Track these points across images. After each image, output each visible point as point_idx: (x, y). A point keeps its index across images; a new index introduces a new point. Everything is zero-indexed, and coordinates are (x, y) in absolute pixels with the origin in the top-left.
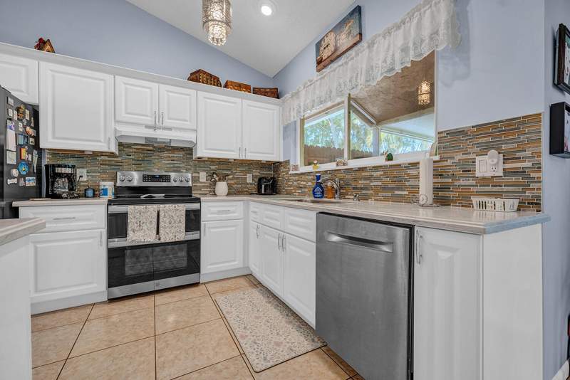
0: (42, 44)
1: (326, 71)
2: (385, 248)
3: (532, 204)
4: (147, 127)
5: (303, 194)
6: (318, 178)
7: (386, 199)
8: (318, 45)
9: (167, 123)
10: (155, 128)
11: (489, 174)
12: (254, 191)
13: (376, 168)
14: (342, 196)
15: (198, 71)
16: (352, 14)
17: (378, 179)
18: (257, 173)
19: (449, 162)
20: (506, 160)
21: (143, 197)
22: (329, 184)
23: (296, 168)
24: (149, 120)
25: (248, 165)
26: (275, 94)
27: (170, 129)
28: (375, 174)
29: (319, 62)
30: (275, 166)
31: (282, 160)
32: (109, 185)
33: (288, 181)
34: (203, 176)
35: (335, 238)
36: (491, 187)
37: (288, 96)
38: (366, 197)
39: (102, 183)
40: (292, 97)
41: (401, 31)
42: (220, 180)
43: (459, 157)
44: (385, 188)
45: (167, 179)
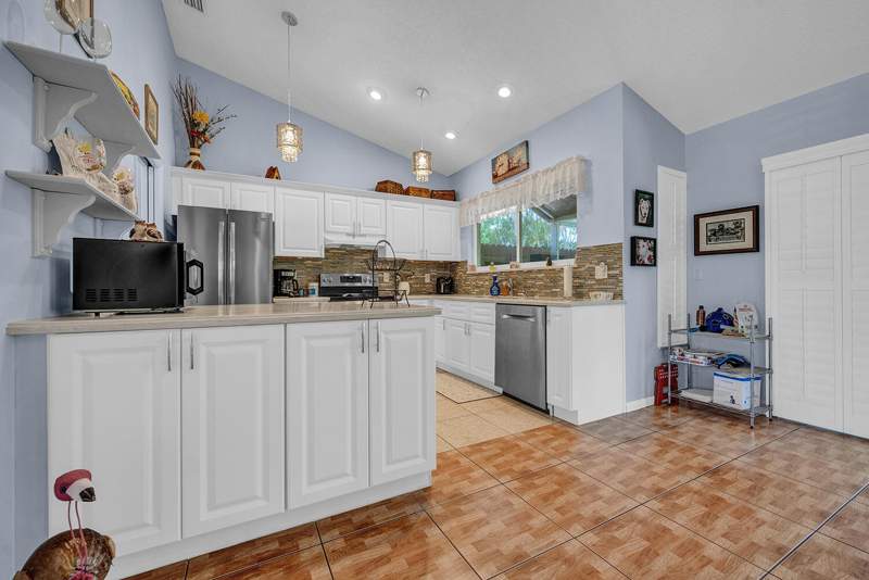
0: (272, 173)
1: (501, 186)
2: (532, 320)
3: (618, 296)
4: (348, 235)
5: (481, 293)
6: (495, 278)
7: (547, 295)
8: (494, 161)
9: (363, 230)
10: (354, 236)
11: (601, 277)
12: (431, 291)
13: (540, 271)
14: (515, 294)
15: (386, 182)
16: (521, 145)
17: (541, 279)
18: (434, 272)
19: (583, 269)
20: (609, 269)
21: (345, 295)
22: (504, 283)
23: (473, 267)
24: (349, 229)
25: (426, 265)
26: (451, 196)
27: (364, 235)
28: (540, 276)
29: (495, 176)
30: (451, 266)
31: (459, 260)
32: (315, 285)
33: (466, 280)
34: (386, 276)
35: (505, 316)
36: (602, 285)
37: (466, 200)
38: (533, 295)
39: (311, 284)
40: (470, 202)
41: (553, 173)
42: (402, 280)
43: (588, 265)
44: (546, 287)
45: (359, 279)
